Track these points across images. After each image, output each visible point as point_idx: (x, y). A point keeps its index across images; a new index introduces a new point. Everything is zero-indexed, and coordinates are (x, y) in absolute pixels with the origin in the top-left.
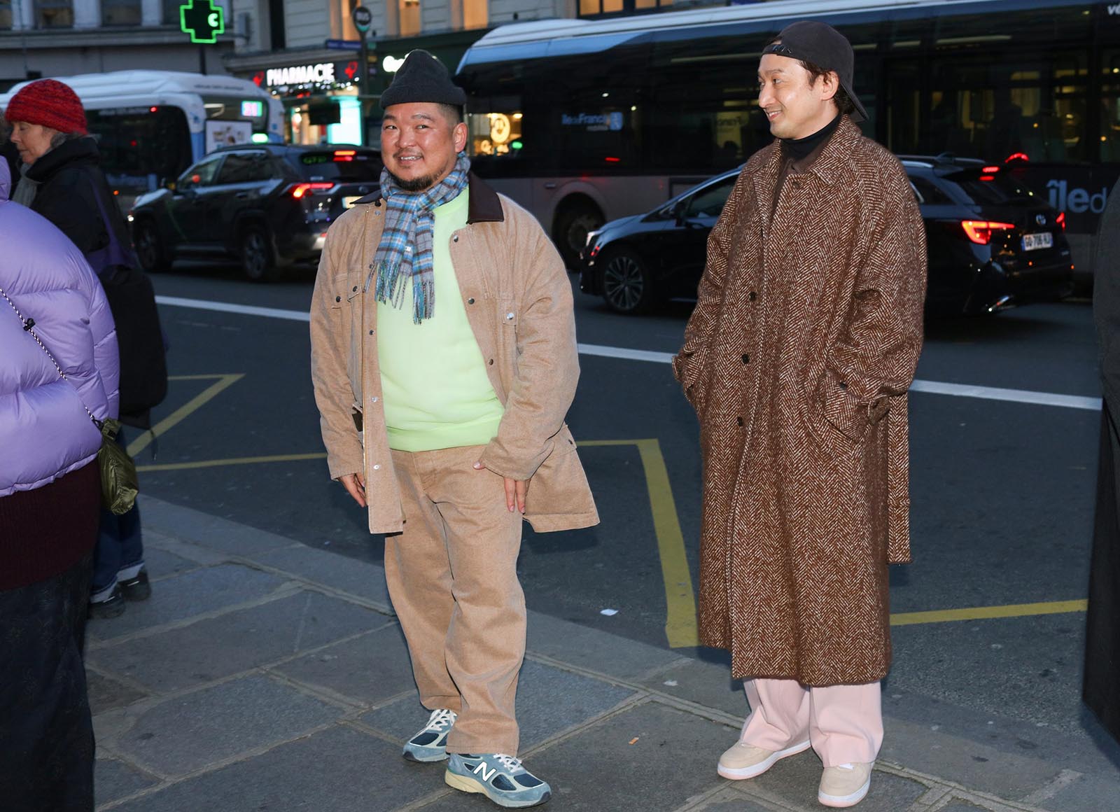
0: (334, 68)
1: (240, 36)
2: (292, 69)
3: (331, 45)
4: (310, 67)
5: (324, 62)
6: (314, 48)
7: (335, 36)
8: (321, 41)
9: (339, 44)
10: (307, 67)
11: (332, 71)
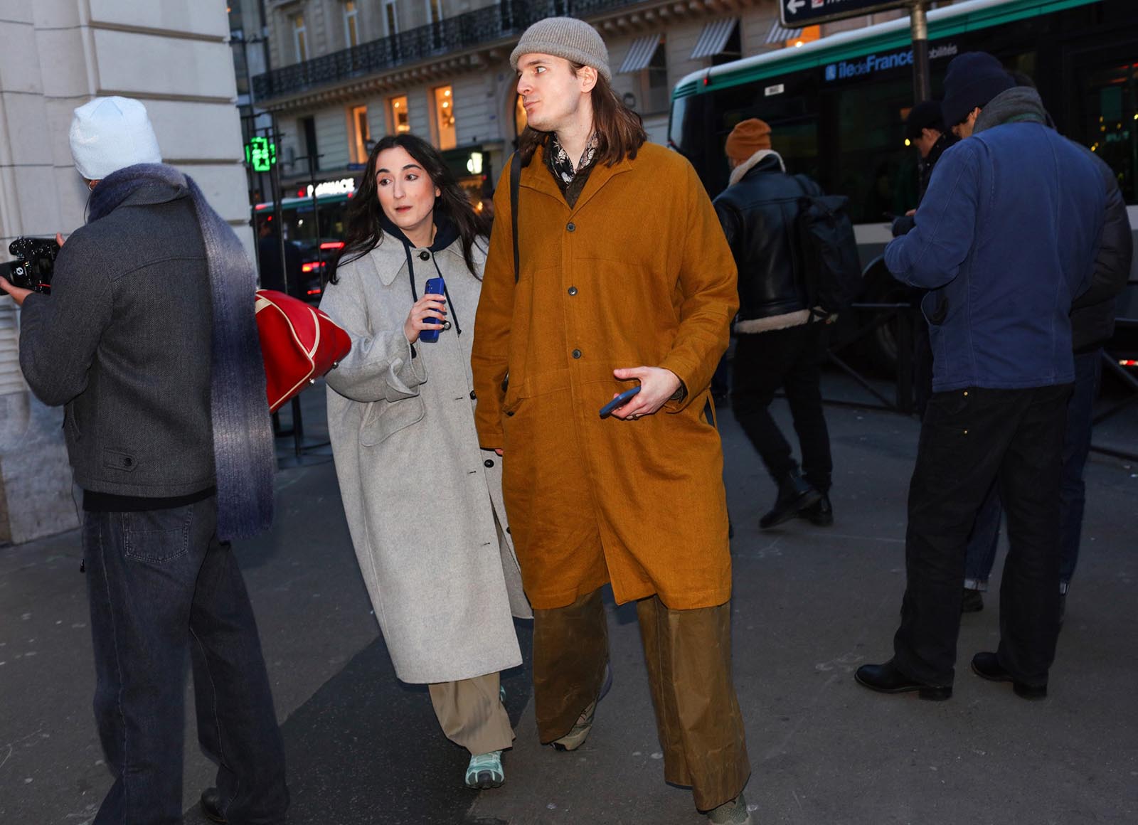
0: (354, 181)
1: (288, 163)
2: (325, 184)
3: (351, 167)
4: (337, 182)
5: (347, 178)
6: (339, 169)
7: (353, 161)
8: (344, 164)
9: (357, 166)
10: (335, 181)
11: (353, 184)
